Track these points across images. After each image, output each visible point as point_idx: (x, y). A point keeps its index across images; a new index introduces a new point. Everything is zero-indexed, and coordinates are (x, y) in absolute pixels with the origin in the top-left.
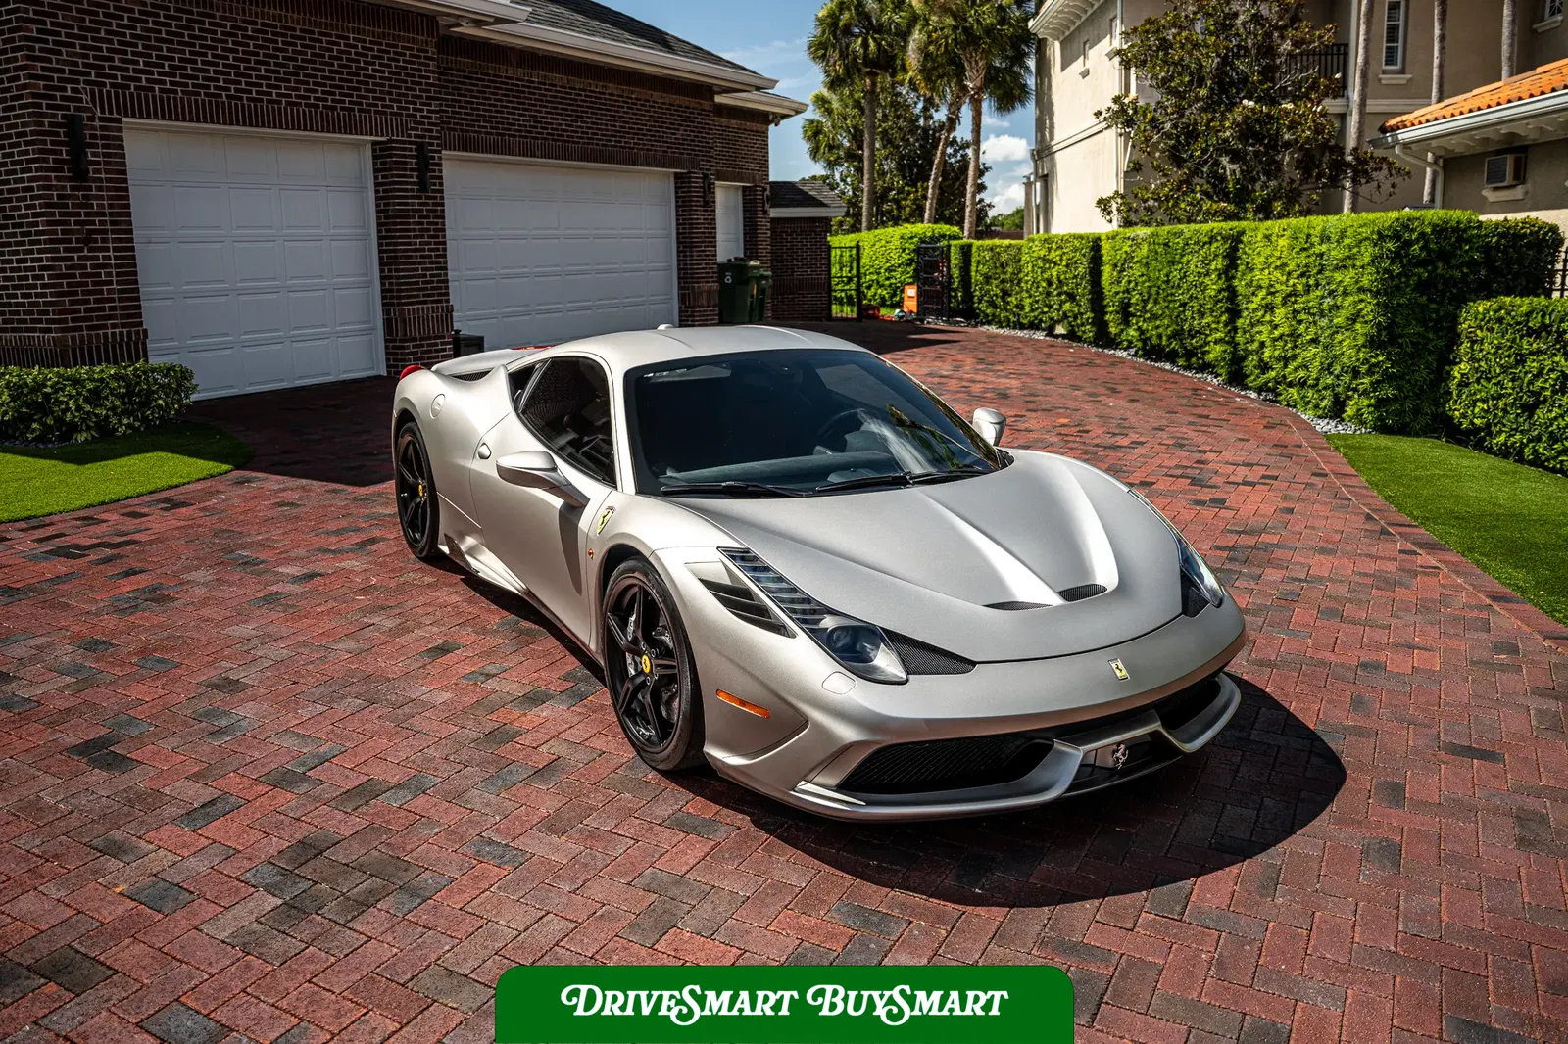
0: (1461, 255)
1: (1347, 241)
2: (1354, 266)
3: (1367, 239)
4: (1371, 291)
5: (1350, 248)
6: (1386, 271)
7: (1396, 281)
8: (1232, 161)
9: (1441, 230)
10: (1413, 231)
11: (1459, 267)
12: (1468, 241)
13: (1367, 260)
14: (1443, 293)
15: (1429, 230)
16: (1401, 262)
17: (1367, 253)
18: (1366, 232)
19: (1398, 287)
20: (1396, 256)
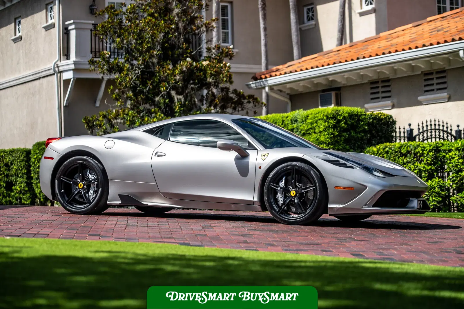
0: (360, 127)
1: (309, 121)
2: (315, 133)
3: (321, 119)
4: (325, 143)
5: (312, 124)
6: (332, 134)
7: (336, 139)
8: (178, 93)
9: (352, 115)
10: (340, 115)
11: (360, 132)
12: (362, 121)
13: (322, 128)
14: (355, 145)
15: (347, 115)
16: (337, 130)
17: (322, 125)
18: (320, 116)
19: (337, 141)
20: (335, 127)
